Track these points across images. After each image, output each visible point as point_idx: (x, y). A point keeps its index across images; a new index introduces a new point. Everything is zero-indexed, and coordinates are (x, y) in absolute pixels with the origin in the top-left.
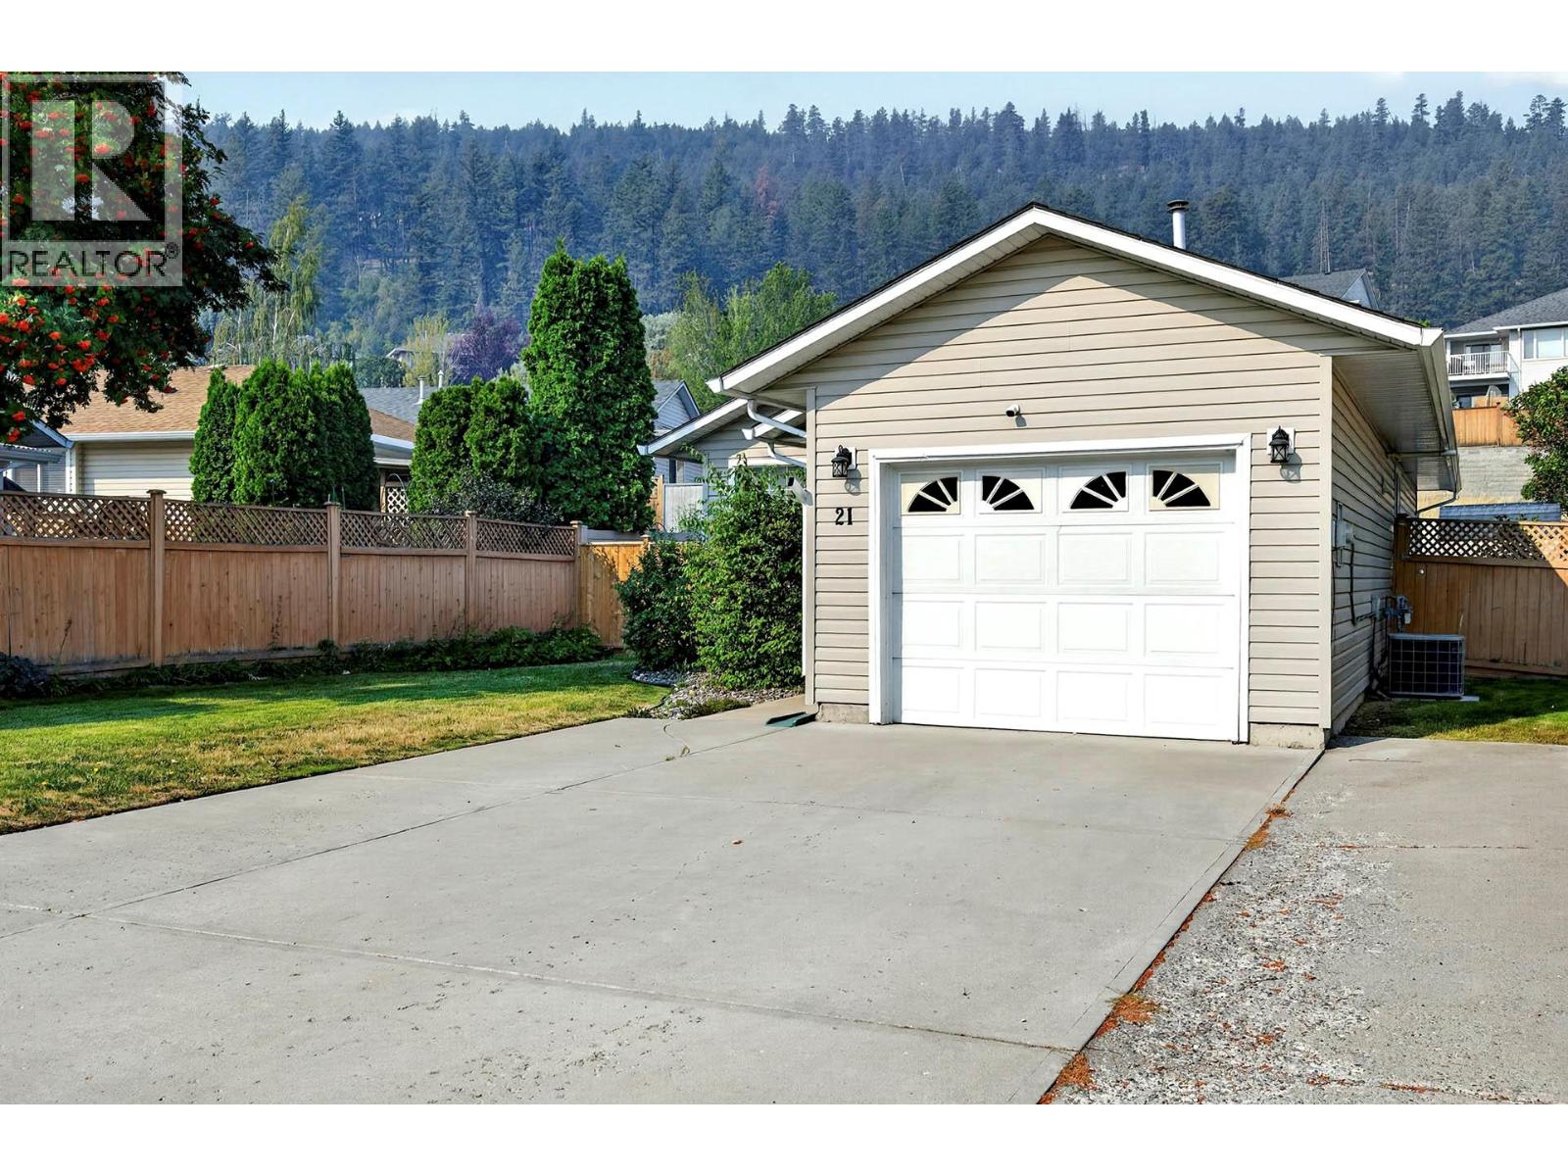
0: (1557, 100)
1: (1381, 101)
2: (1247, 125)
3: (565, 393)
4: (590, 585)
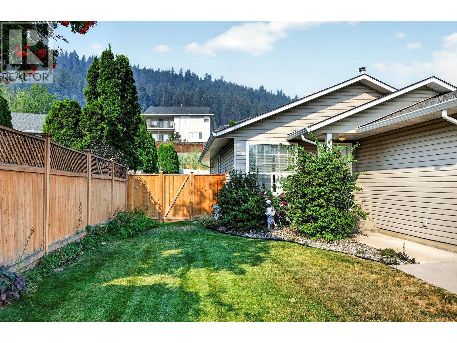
0: (210, 75)
1: (173, 68)
2: (140, 68)
3: (116, 110)
4: (133, 192)
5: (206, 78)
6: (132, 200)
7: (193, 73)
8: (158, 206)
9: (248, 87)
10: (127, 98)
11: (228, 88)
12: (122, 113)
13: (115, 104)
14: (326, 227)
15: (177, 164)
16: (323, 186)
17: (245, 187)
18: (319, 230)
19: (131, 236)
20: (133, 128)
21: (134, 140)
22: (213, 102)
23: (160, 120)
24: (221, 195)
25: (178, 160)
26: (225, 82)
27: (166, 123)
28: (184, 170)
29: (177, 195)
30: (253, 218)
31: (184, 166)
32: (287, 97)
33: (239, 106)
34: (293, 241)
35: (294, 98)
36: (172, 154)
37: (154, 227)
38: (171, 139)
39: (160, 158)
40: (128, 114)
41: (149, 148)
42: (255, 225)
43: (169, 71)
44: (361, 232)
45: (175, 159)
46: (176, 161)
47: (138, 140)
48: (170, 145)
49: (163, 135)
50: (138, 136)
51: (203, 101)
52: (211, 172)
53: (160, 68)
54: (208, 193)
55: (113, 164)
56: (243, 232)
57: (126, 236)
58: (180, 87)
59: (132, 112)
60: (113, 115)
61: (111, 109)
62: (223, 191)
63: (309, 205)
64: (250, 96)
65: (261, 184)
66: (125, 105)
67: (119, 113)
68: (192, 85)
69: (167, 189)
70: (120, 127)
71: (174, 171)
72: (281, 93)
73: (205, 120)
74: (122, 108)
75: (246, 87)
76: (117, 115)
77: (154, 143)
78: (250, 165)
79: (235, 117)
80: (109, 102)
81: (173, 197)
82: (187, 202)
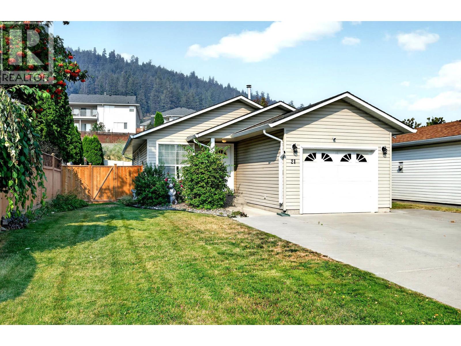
0: (137, 57)
3: (51, 113)
4: (66, 180)
5: (132, 61)
6: (66, 186)
7: (118, 55)
8: (87, 190)
9: (178, 73)
10: (60, 103)
11: (156, 73)
12: (57, 116)
13: (50, 108)
14: (206, 200)
15: (102, 155)
16: (204, 174)
17: (154, 175)
18: (201, 202)
19: (69, 210)
20: (65, 127)
21: (66, 137)
22: (141, 87)
23: (82, 109)
24: (137, 180)
25: (102, 151)
26: (153, 67)
27: (88, 111)
28: (109, 161)
29: (103, 182)
30: (160, 197)
31: (108, 158)
32: (219, 84)
33: (168, 93)
34: (184, 210)
35: (226, 86)
36: (97, 146)
37: (85, 206)
38: (94, 129)
39: (85, 149)
40: (61, 116)
41: (77, 142)
42: (161, 201)
43: (91, 51)
44: (235, 205)
45: (100, 151)
46: (100, 152)
47: (69, 138)
48: (94, 138)
49: (85, 125)
50: (69, 134)
51: (129, 86)
52: (133, 164)
53: (80, 48)
54: (129, 180)
55: (54, 158)
56: (152, 207)
57: (67, 210)
58: (103, 69)
59: (65, 115)
60: (49, 118)
61: (47, 112)
62: (138, 178)
63: (195, 187)
64: (180, 82)
65: (166, 173)
66: (59, 109)
67: (54, 116)
68: (117, 67)
69: (95, 178)
70: (55, 127)
71: (98, 162)
72: (213, 80)
73: (131, 110)
74: (57, 111)
75: (176, 72)
76: (52, 118)
77: (80, 136)
78: (159, 159)
79: (164, 105)
80: (45, 107)
81: (100, 184)
82: (111, 187)
